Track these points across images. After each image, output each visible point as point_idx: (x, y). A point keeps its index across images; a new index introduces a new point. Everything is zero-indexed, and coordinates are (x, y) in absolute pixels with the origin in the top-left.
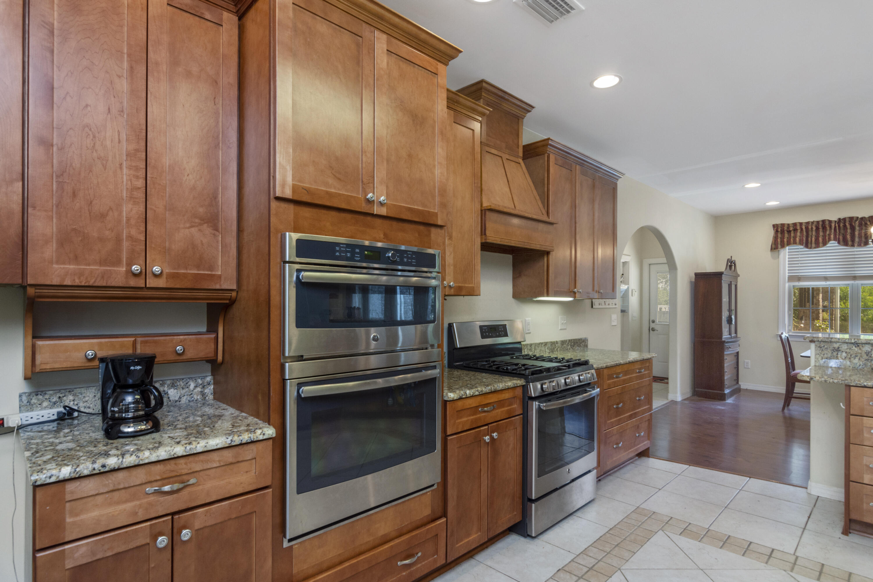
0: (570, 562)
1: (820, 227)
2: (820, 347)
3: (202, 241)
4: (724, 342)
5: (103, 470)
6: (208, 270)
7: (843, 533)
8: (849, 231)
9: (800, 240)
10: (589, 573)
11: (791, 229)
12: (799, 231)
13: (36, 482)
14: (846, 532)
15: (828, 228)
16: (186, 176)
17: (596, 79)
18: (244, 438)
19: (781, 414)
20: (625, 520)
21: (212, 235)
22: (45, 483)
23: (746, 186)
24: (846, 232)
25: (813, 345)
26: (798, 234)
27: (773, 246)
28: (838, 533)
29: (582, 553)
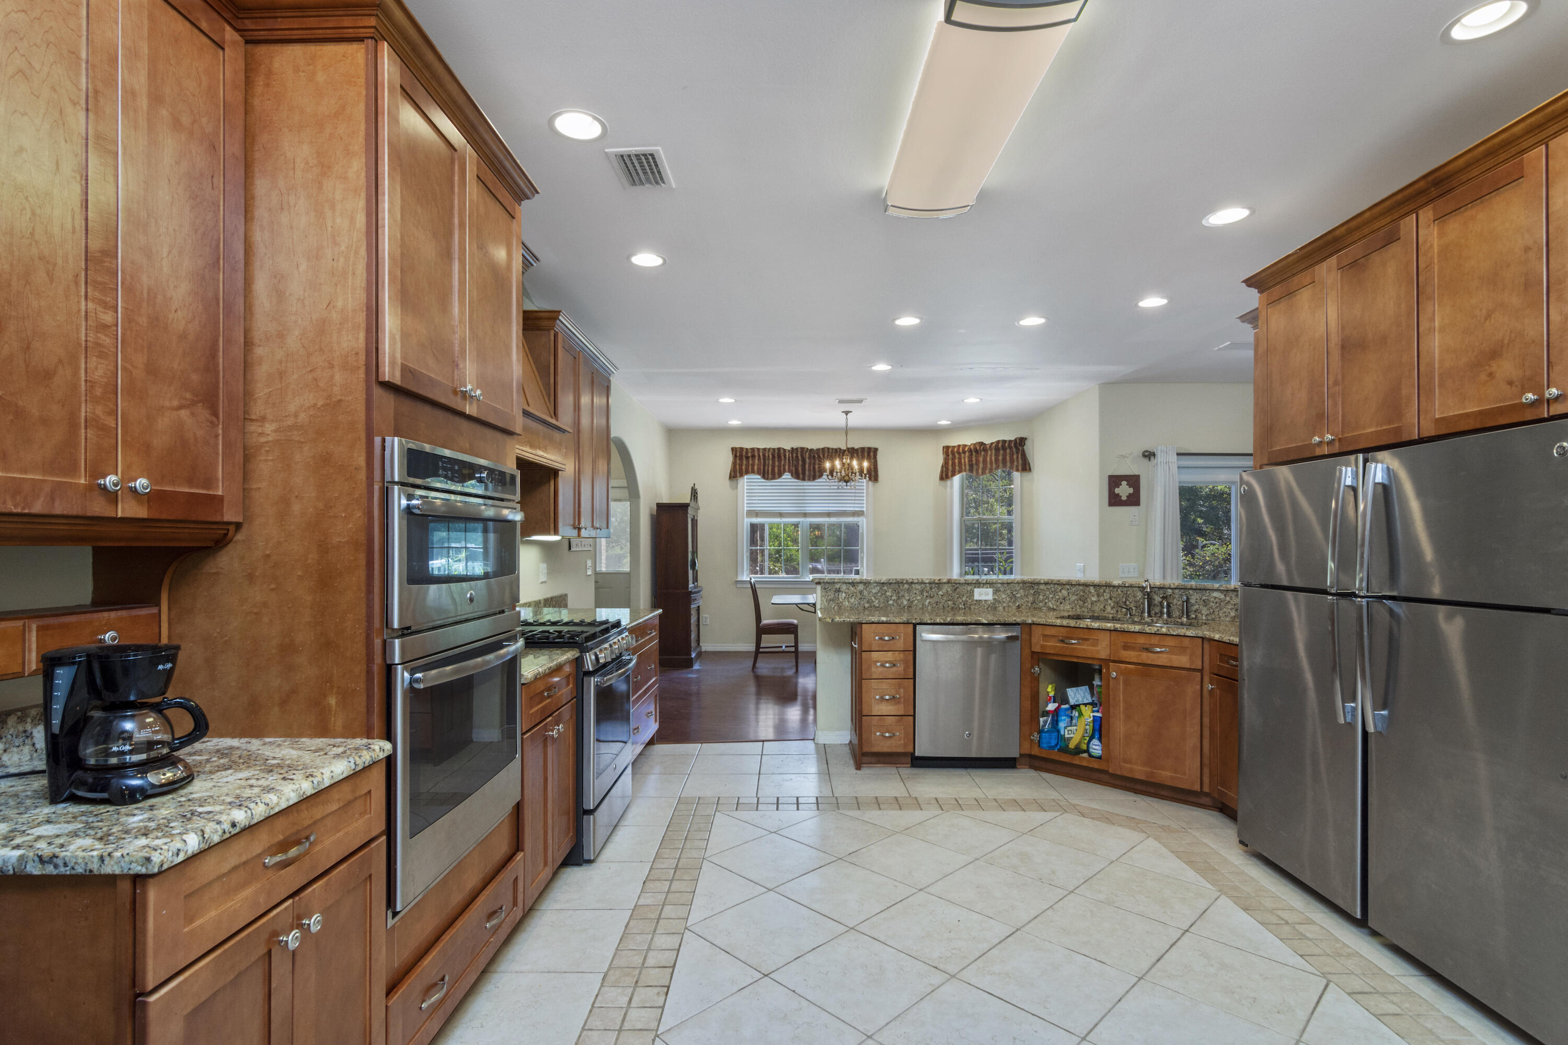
0: (650, 871)
1: (776, 456)
2: (825, 589)
3: (195, 434)
4: (691, 592)
5: (234, 831)
6: (203, 488)
7: (856, 769)
8: (800, 462)
9: (758, 469)
10: (677, 873)
11: (750, 455)
12: (757, 458)
13: (162, 866)
14: (858, 767)
15: (783, 458)
16: (173, 312)
17: (636, 255)
18: (366, 759)
19: (751, 674)
20: (676, 814)
21: (208, 424)
22: (173, 864)
23: (721, 400)
24: (798, 463)
25: (819, 588)
26: (756, 461)
27: (732, 474)
28: (852, 770)
29: (655, 858)
